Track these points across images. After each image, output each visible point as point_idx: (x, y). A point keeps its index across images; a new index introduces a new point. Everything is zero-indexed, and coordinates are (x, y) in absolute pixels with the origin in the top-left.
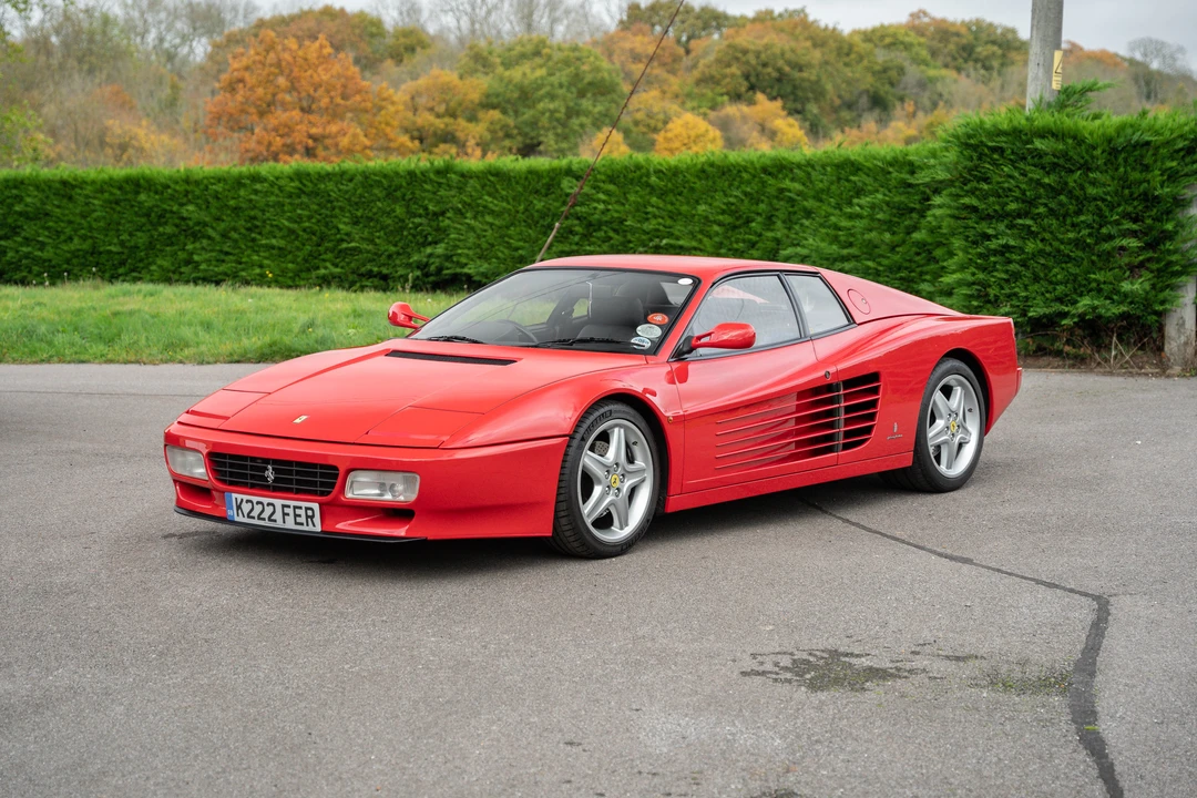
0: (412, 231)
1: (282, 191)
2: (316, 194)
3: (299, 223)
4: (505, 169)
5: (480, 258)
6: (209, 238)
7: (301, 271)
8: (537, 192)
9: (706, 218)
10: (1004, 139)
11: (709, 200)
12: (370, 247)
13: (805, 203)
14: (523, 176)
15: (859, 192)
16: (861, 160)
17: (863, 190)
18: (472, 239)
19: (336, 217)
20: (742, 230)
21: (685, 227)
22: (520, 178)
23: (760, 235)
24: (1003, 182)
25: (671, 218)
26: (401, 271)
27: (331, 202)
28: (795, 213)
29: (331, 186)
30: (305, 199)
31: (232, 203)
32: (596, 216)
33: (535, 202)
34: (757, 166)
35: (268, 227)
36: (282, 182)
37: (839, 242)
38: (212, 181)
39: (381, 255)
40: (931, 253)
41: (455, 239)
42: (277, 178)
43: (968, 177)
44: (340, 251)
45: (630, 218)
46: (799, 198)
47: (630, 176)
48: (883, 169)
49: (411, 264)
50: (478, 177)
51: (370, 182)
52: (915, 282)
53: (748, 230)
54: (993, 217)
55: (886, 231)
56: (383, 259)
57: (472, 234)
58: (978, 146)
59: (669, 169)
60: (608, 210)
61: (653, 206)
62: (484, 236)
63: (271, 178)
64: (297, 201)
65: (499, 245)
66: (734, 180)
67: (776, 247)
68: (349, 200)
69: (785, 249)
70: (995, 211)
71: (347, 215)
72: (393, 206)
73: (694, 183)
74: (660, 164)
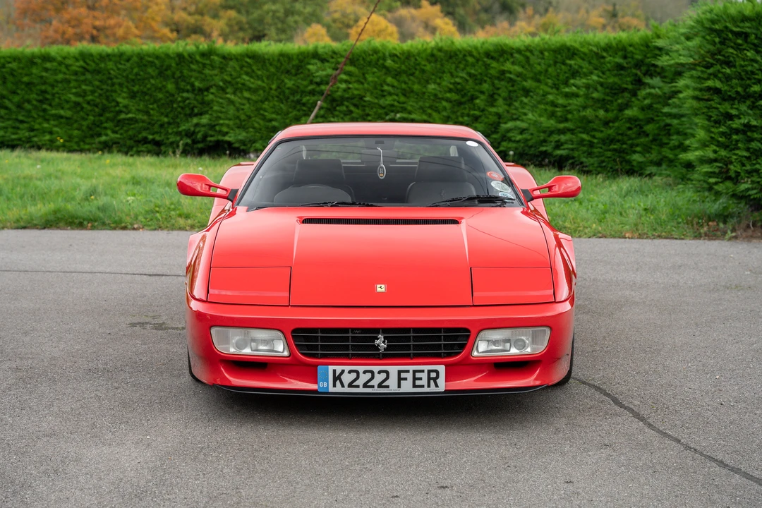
0: (181, 104)
1: (68, 70)
2: (98, 72)
3: (84, 97)
4: (260, 52)
5: (238, 127)
6: (6, 108)
7: (86, 137)
8: (288, 72)
9: (435, 95)
10: (747, 24)
11: (438, 81)
12: (145, 118)
13: (525, 83)
14: (276, 58)
15: (575, 74)
16: (577, 45)
17: (577, 72)
18: (232, 110)
19: (115, 91)
20: (467, 106)
21: (417, 103)
22: (274, 60)
23: (483, 110)
24: (746, 66)
25: (404, 95)
26: (172, 139)
27: (111, 79)
28: (515, 91)
29: (110, 65)
30: (89, 76)
31: (25, 79)
32: (339, 93)
33: (286, 81)
34: (481, 51)
35: (57, 100)
36: (69, 62)
37: (556, 117)
38: (9, 60)
39: (153, 125)
40: (641, 128)
41: (217, 111)
42: (64, 58)
43: (711, 61)
44: (119, 121)
45: (368, 94)
46: (519, 79)
47: (368, 59)
48: (597, 54)
49: (181, 132)
50: (237, 59)
51: (144, 62)
52: (627, 153)
53: (472, 106)
54: (734, 99)
55: (600, 108)
56: (156, 128)
57: (232, 107)
58: (722, 31)
59: (403, 53)
60: (349, 88)
61: (388, 85)
62: (243, 109)
63: (59, 59)
64: (82, 78)
65: (255, 116)
66: (460, 62)
67: (497, 120)
68: (127, 77)
69: (505, 123)
70: (737, 93)
71: (125, 90)
72: (164, 83)
73: (425, 65)
74: (395, 49)
